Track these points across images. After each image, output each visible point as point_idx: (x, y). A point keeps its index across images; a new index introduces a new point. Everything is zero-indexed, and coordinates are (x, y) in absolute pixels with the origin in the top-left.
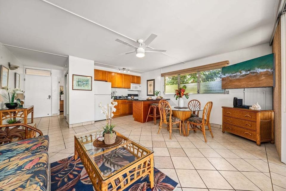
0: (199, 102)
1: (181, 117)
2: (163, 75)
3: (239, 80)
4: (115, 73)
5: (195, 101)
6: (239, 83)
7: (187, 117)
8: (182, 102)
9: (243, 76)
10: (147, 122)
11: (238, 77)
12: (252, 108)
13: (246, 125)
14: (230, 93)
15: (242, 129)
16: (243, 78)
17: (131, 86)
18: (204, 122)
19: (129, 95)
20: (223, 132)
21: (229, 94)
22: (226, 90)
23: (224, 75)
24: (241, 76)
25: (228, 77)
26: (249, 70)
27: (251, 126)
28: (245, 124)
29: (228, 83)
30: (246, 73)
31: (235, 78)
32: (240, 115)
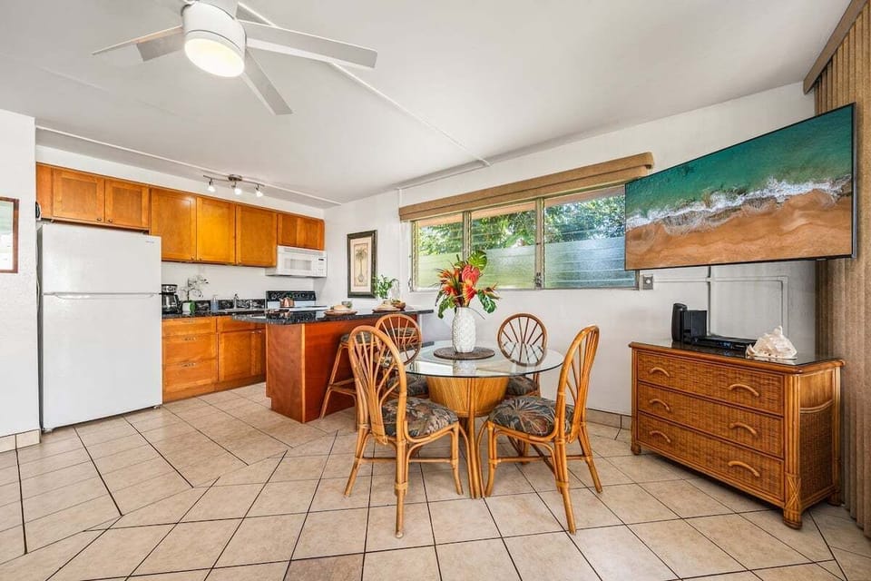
0: (541, 326)
1: (461, 399)
2: (406, 214)
3: (700, 235)
4: (195, 196)
5: (524, 320)
6: (702, 250)
7: (486, 400)
8: (468, 327)
9: (717, 216)
10: (326, 414)
11: (696, 223)
12: (757, 352)
13: (737, 427)
14: (655, 285)
15: (716, 445)
16: (717, 224)
17: (279, 255)
18: (563, 427)
19: (272, 295)
20: (636, 451)
21: (651, 288)
22: (642, 273)
23: (645, 215)
24: (707, 219)
25: (657, 225)
26: (742, 192)
27: (760, 434)
28: (732, 425)
29: (658, 249)
30: (730, 204)
31: (684, 227)
32: (710, 381)
